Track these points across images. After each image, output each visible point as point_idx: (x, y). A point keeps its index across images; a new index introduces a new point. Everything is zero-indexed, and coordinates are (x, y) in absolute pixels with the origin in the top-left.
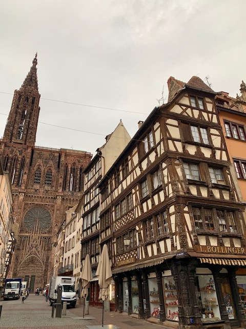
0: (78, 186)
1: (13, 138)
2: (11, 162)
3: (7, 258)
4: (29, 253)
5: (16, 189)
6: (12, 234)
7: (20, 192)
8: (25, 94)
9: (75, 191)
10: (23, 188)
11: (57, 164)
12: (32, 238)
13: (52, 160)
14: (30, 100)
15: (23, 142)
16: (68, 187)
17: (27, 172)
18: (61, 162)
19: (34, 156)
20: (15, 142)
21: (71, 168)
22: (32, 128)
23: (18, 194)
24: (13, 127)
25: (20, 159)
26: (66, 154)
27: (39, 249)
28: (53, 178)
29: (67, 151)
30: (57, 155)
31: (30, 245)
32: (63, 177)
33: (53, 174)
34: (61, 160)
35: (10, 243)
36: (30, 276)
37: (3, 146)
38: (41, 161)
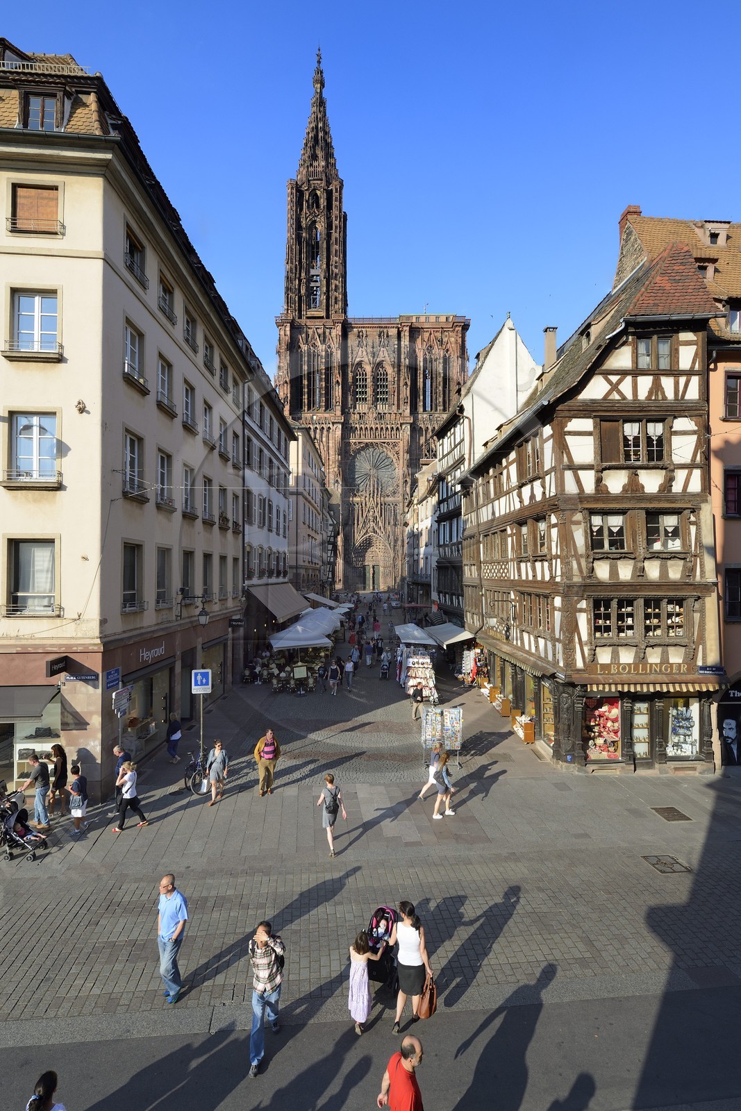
0: (441, 400)
1: (304, 307)
2: (309, 361)
3: (330, 552)
4: (365, 531)
5: (326, 415)
7: (333, 423)
8: (309, 186)
9: (436, 410)
10: (339, 413)
11: (395, 355)
12: (366, 505)
13: (384, 346)
14: (323, 202)
15: (323, 314)
16: (422, 403)
17: (340, 381)
19: (349, 342)
20: (310, 314)
21: (425, 360)
22: (336, 275)
23: (331, 426)
24: (300, 281)
25: (323, 353)
26: (411, 328)
27: (380, 523)
28: (390, 387)
29: (414, 320)
30: (393, 332)
31: (364, 516)
32: (409, 383)
33: (389, 377)
34: (403, 344)
35: (331, 528)
36: (371, 566)
37: (288, 329)
38: (364, 353)
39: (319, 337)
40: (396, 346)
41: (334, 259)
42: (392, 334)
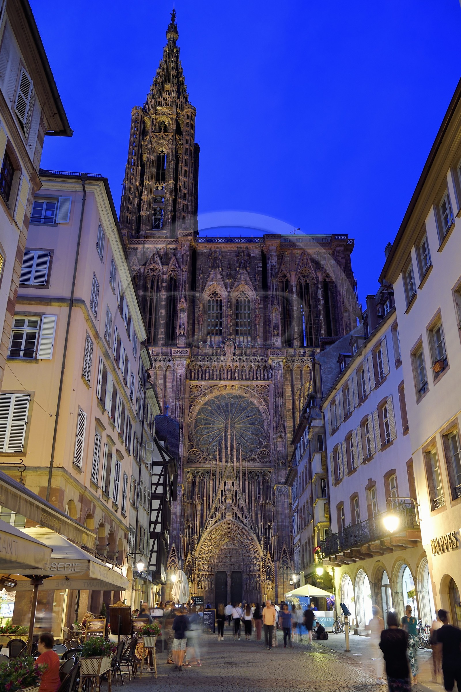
0: (323, 331)
1: (143, 227)
3: (154, 514)
6: (162, 443)
8: (158, 114)
10: (183, 344)
11: (258, 278)
13: (245, 268)
14: (172, 126)
16: (296, 336)
17: (186, 306)
18: (269, 272)
19: (199, 263)
20: (149, 234)
21: (299, 285)
22: (185, 194)
24: (140, 200)
25: (165, 277)
26: (279, 247)
27: (242, 502)
30: (256, 253)
31: (218, 491)
32: (279, 310)
34: (269, 266)
35: (158, 469)
36: (229, 573)
38: (219, 276)
39: (161, 259)
40: (260, 269)
41: (183, 179)
42: (254, 255)
